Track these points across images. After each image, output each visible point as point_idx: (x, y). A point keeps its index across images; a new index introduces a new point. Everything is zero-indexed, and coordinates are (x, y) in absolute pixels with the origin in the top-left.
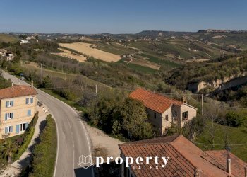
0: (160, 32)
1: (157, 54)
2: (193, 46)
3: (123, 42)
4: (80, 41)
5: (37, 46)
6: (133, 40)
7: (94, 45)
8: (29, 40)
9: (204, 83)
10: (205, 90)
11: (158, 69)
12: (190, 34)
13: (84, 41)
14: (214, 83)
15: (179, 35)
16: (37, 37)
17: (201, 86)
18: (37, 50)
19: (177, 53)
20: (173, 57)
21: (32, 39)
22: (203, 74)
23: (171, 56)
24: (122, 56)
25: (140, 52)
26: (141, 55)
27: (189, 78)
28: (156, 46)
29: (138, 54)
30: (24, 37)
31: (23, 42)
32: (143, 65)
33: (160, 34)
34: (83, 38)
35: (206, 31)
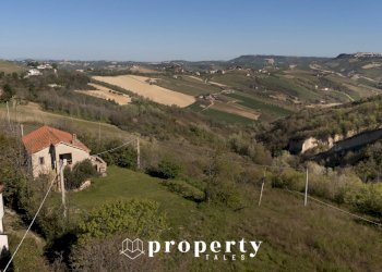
0: (271, 57)
1: (258, 94)
2: (325, 82)
3: (203, 75)
4: (130, 73)
5: (53, 79)
6: (219, 72)
7: (153, 80)
8: (41, 70)
9: (314, 140)
10: (313, 150)
11: (256, 118)
12: (323, 61)
13: (137, 73)
14: (330, 140)
15: (304, 62)
16: (55, 66)
17: (309, 144)
18: (53, 86)
19: (293, 93)
20: (285, 99)
21: (47, 69)
22: (316, 126)
23: (283, 97)
24: (197, 97)
25: (229, 91)
26: (230, 95)
27: (294, 133)
28: (258, 81)
29: (224, 94)
30: (34, 65)
31: (33, 72)
32: (230, 111)
33: (272, 61)
34: (135, 68)
35: (352, 56)
